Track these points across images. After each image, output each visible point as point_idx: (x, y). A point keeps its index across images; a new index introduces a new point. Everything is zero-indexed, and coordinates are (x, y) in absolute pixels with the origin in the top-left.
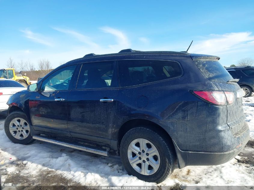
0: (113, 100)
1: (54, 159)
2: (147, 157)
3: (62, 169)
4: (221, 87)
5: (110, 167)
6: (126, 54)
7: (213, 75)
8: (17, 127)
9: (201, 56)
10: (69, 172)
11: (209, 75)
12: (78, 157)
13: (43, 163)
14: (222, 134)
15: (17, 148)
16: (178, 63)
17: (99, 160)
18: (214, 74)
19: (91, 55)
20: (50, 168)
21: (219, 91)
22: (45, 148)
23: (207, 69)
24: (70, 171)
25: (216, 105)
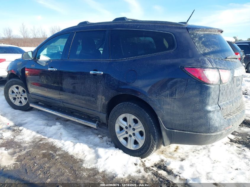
0: (102, 73)
1: (48, 127)
2: (134, 132)
3: (54, 137)
4: (216, 64)
5: (99, 138)
6: (120, 23)
7: (209, 50)
8: (16, 94)
9: (199, 28)
10: (60, 141)
11: (205, 50)
12: (72, 127)
13: (38, 130)
14: (211, 115)
15: (16, 114)
16: (173, 35)
17: (91, 130)
18: (211, 49)
19: (85, 23)
20: (43, 135)
21: (213, 68)
22: (42, 115)
23: (203, 43)
24: (61, 139)
25: (207, 84)
